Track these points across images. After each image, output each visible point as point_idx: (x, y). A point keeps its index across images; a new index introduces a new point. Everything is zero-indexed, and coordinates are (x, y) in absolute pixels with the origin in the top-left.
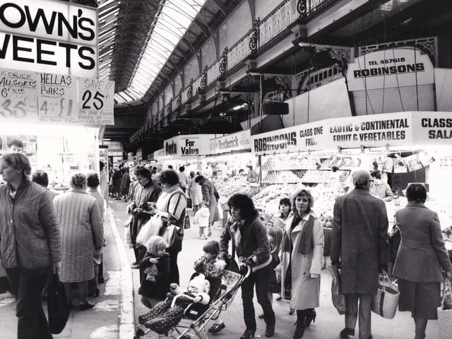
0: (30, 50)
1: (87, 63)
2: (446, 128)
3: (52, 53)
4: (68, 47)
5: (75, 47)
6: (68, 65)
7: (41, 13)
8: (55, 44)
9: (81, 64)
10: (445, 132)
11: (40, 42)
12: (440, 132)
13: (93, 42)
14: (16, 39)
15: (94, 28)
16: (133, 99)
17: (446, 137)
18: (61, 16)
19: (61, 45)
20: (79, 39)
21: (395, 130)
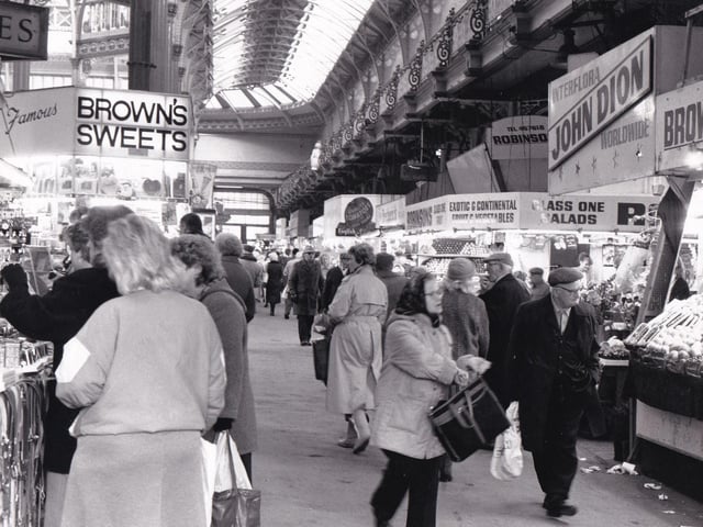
0: (133, 138)
1: (179, 145)
2: (563, 212)
3: (150, 139)
4: (164, 132)
5: (170, 132)
6: (163, 148)
7: (143, 105)
8: (153, 131)
9: (174, 147)
10: (563, 216)
11: (141, 130)
12: (555, 215)
13: (186, 127)
14: (123, 129)
15: (186, 114)
16: (294, 100)
17: (563, 222)
18: (159, 107)
19: (158, 131)
20: (173, 125)
21: (506, 211)
